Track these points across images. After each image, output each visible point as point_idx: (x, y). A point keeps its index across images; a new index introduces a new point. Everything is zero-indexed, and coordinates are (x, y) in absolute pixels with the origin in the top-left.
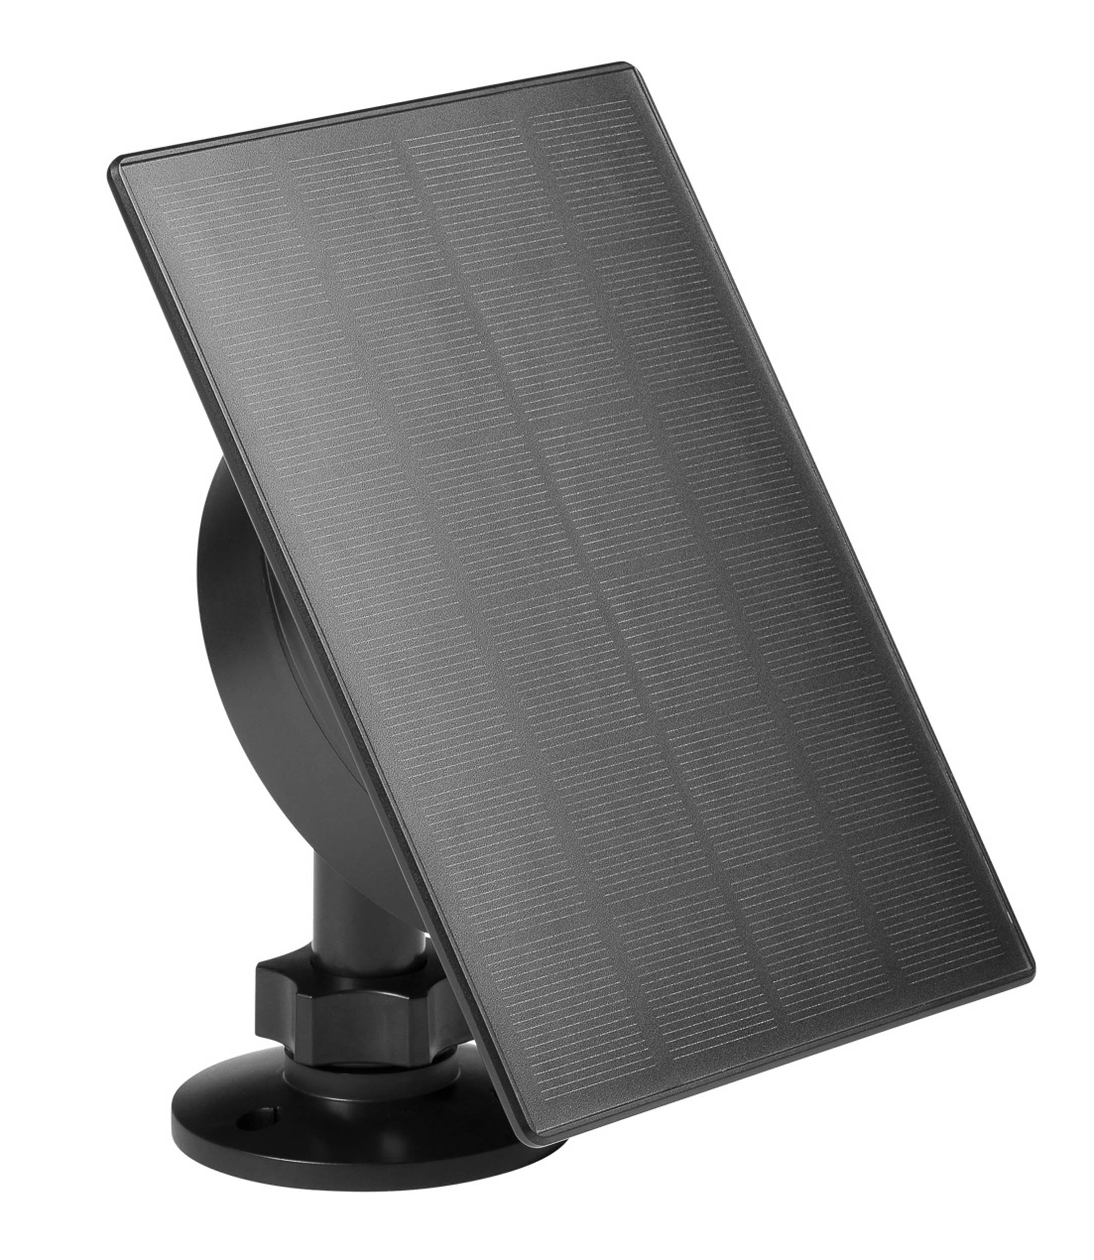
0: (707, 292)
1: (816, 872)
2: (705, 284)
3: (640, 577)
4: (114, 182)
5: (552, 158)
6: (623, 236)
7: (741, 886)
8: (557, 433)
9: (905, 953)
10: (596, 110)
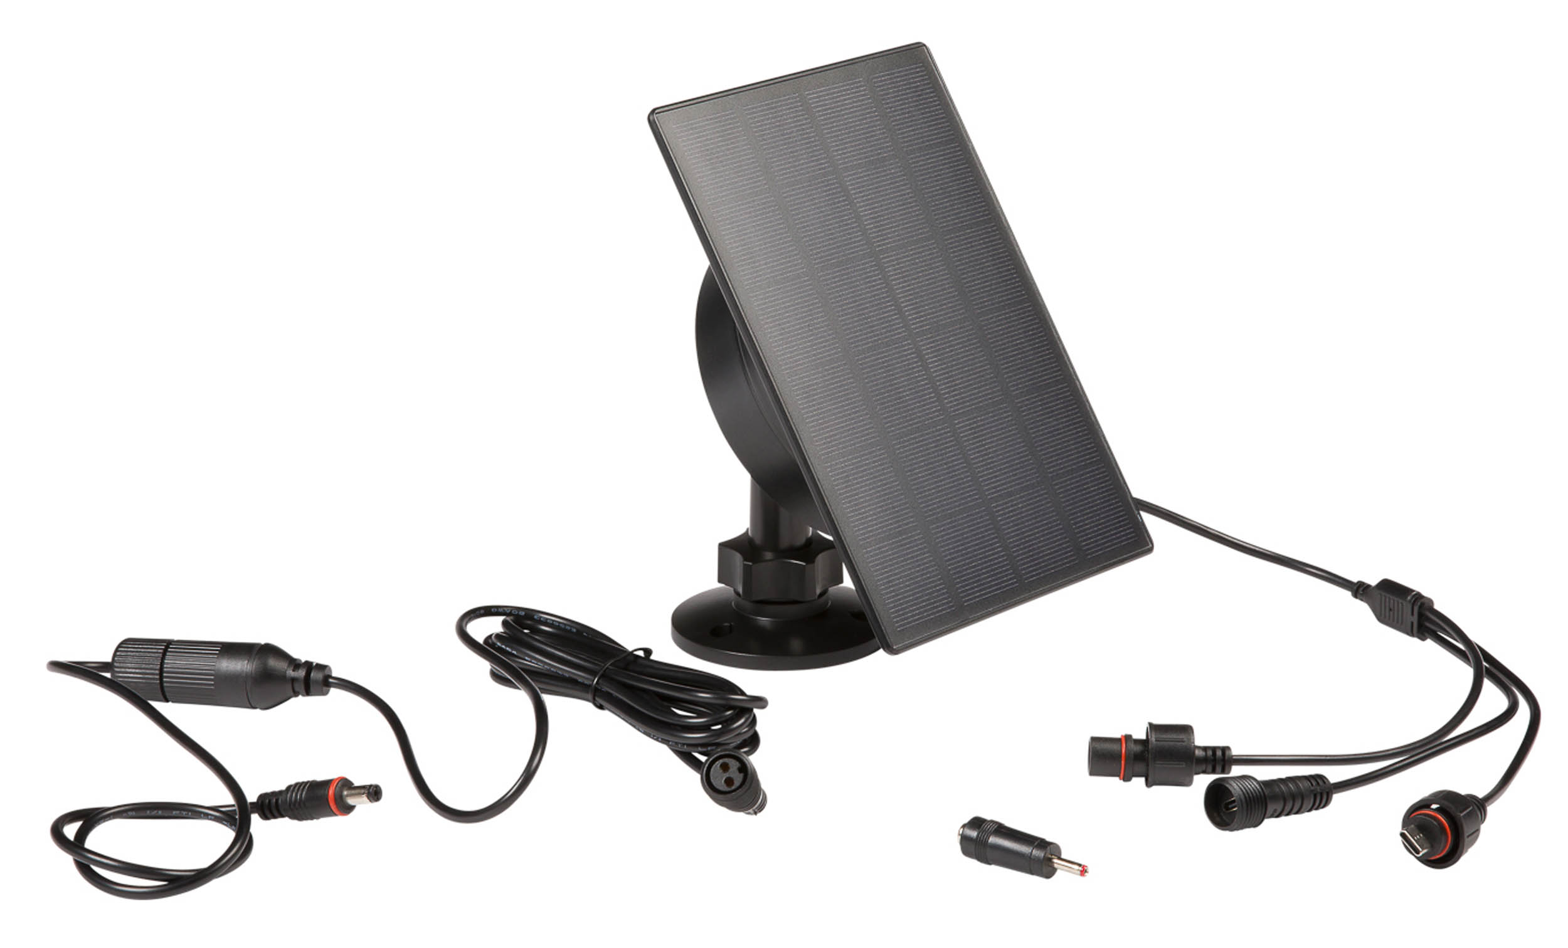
0: (968, 172)
1: (1036, 497)
2: (968, 168)
3: (938, 335)
4: (652, 123)
5: (883, 100)
6: (923, 142)
7: (998, 506)
8: (891, 256)
9: (1085, 540)
10: (907, 70)
